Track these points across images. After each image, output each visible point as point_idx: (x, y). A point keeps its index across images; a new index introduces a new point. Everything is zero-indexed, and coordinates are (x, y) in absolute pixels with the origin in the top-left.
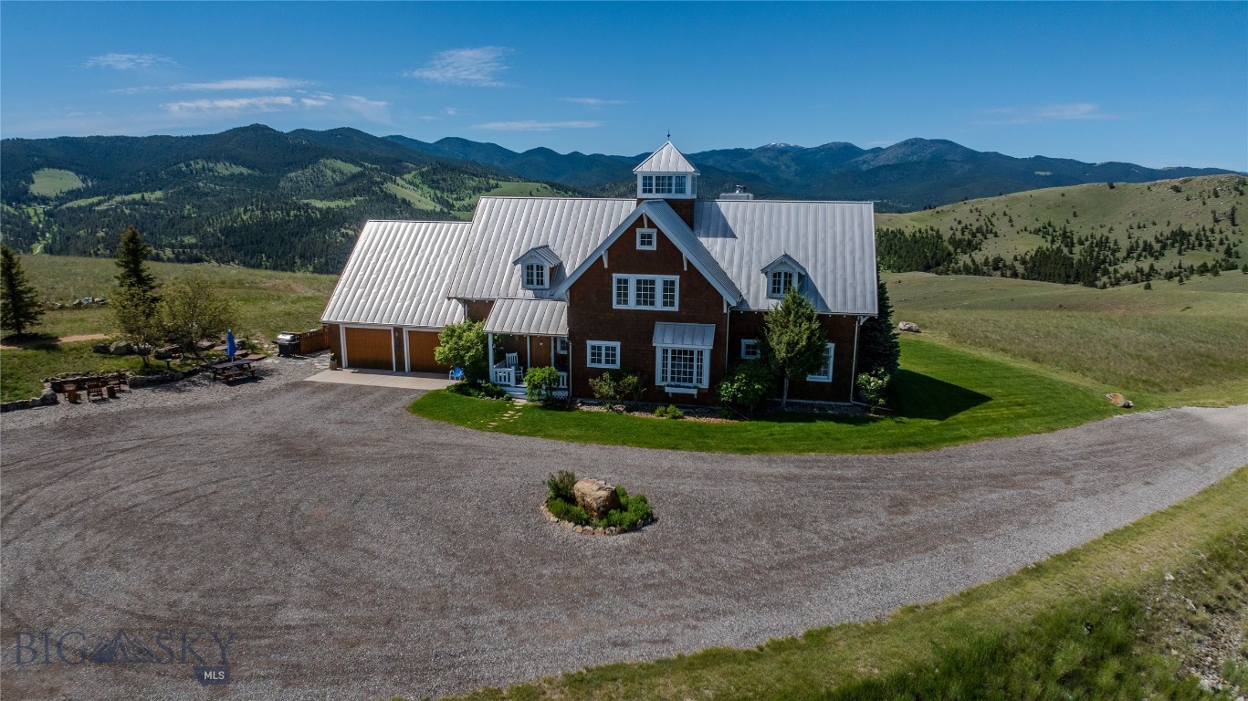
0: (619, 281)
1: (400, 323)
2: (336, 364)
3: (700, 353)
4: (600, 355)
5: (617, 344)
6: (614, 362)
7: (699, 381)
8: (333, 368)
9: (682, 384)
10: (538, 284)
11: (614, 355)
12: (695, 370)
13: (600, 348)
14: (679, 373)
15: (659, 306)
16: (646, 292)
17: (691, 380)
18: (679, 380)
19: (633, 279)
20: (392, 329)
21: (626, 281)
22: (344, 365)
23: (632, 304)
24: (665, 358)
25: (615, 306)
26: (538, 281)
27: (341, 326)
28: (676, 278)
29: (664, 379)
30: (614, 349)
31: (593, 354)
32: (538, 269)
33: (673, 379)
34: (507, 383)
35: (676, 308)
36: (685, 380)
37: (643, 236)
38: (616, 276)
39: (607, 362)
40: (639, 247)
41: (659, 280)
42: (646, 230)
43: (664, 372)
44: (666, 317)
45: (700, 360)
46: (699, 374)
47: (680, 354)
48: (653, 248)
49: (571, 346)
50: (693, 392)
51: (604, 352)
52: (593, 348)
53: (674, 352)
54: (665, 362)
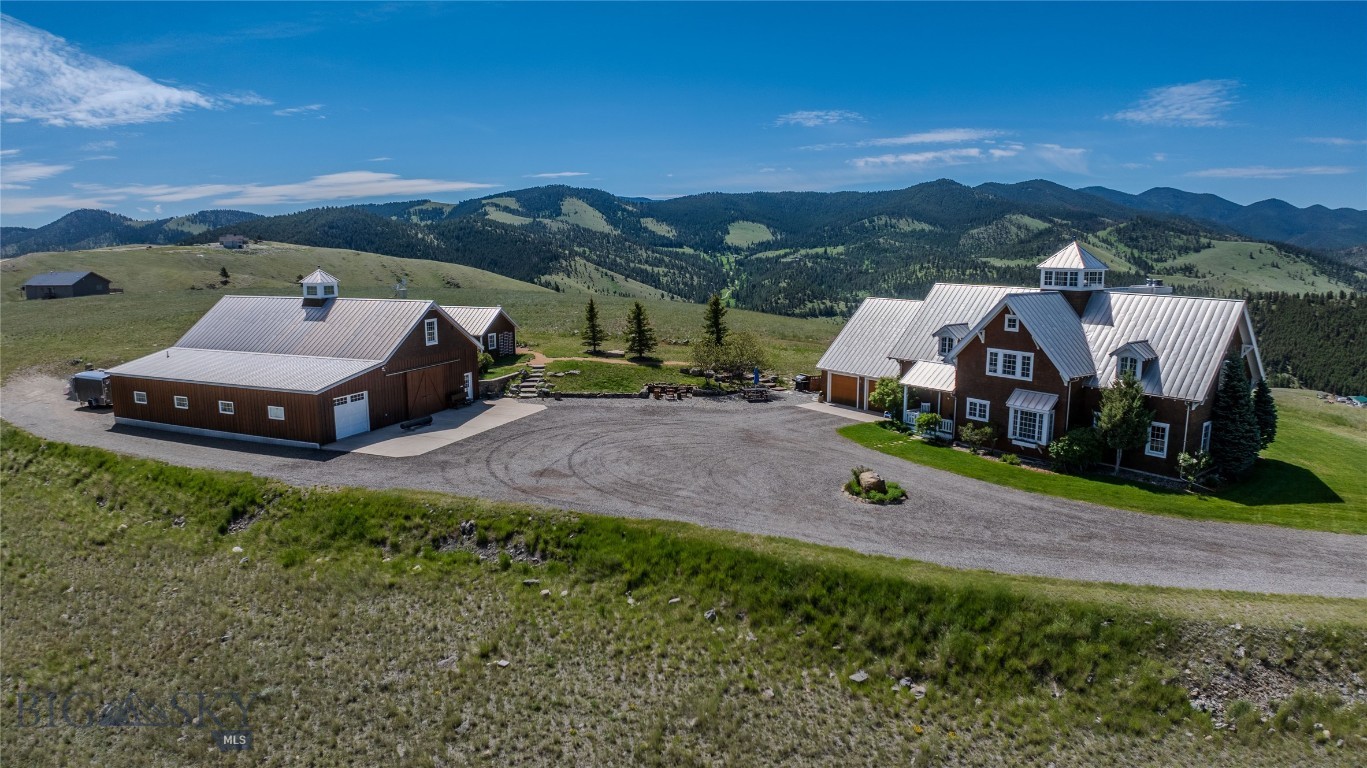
0: (992, 354)
1: (864, 372)
2: (823, 399)
3: (1042, 416)
4: (975, 410)
5: (988, 403)
6: (984, 416)
7: (1040, 439)
8: (821, 401)
9: (1027, 439)
10: (946, 351)
11: (985, 411)
12: (1037, 429)
13: (976, 404)
14: (1025, 430)
15: (1018, 376)
16: (1010, 363)
17: (1033, 437)
18: (1025, 436)
19: (1001, 353)
20: (858, 377)
21: (996, 355)
22: (827, 400)
23: (1000, 374)
24: (1016, 417)
25: (988, 373)
26: (949, 349)
27: (829, 372)
28: (1032, 355)
29: (1015, 434)
30: (985, 406)
31: (971, 409)
32: (949, 341)
33: (1020, 435)
34: (913, 423)
35: (1030, 379)
36: (1029, 436)
37: (1010, 320)
38: (990, 350)
39: (979, 416)
40: (1007, 329)
41: (1019, 355)
42: (1012, 316)
43: (1015, 428)
44: (1023, 385)
45: (1041, 422)
46: (1040, 433)
47: (1026, 415)
48: (1016, 330)
49: (956, 400)
50: (1032, 446)
51: (978, 408)
52: (971, 404)
53: (1022, 413)
54: (1016, 420)
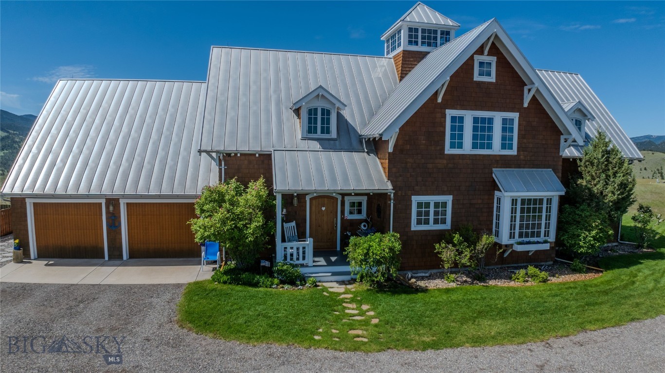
0: (453, 119)
1: (117, 191)
2: (22, 254)
3: (549, 201)
4: (427, 213)
5: (449, 199)
6: (444, 222)
7: (547, 234)
8: (18, 260)
9: (532, 239)
10: (322, 132)
11: (444, 213)
12: (543, 222)
13: (427, 205)
14: (527, 227)
15: (496, 149)
16: (482, 129)
17: (538, 235)
18: (527, 236)
19: (469, 116)
20: (103, 201)
21: (461, 119)
22: (32, 257)
23: (467, 148)
24: (514, 211)
25: (448, 150)
26: (322, 128)
27: (27, 200)
28: (515, 116)
29: (512, 236)
30: (444, 204)
31: (419, 214)
32: (323, 114)
33: (521, 235)
34: (301, 261)
35: (514, 152)
36: (533, 235)
37: (481, 64)
38: (450, 113)
39: (436, 222)
40: (477, 78)
41: (498, 117)
42: (485, 58)
43: (512, 227)
44: (505, 162)
45: (549, 210)
46: (547, 226)
47: (529, 204)
48: (492, 79)
49: (392, 204)
50: (547, 247)
51: (432, 209)
52: (420, 205)
53: (523, 201)
54: (513, 215)
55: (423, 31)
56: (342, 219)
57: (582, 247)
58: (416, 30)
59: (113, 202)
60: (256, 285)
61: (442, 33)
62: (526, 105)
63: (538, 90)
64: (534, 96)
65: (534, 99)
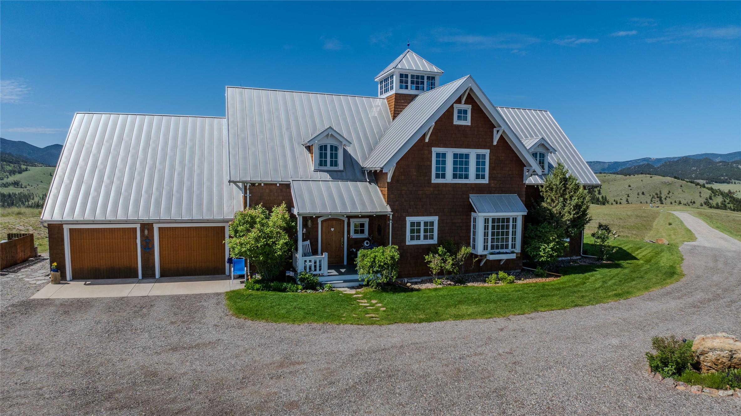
0: (438, 155)
1: (152, 216)
2: (60, 277)
3: (515, 220)
4: (419, 231)
5: (435, 219)
6: (432, 237)
7: (514, 246)
8: (56, 281)
9: (502, 251)
10: (331, 165)
11: (432, 231)
12: (510, 237)
13: (419, 224)
14: (498, 241)
15: (472, 179)
16: (461, 165)
17: (507, 247)
18: (497, 247)
19: (450, 152)
20: (138, 226)
21: (444, 155)
22: (68, 278)
23: (449, 179)
24: (486, 228)
25: (434, 180)
26: (331, 162)
27: (64, 226)
28: (487, 152)
29: (485, 248)
30: (432, 224)
31: (412, 231)
32: (331, 150)
33: (492, 247)
34: (318, 272)
35: (486, 181)
36: (502, 247)
37: (460, 111)
38: (435, 150)
39: (426, 238)
40: (456, 122)
41: (473, 153)
42: (463, 106)
43: (486, 241)
44: (479, 189)
45: (514, 227)
46: (514, 239)
47: (498, 222)
48: (468, 123)
49: (391, 224)
50: (513, 256)
51: (422, 227)
52: (412, 224)
53: (493, 220)
54: (486, 231)
55: (412, 76)
56: (348, 238)
57: (543, 256)
58: (407, 76)
59: (147, 227)
60: (284, 290)
61: (428, 78)
62: (495, 143)
63: (504, 131)
64: (501, 135)
65: (502, 137)
